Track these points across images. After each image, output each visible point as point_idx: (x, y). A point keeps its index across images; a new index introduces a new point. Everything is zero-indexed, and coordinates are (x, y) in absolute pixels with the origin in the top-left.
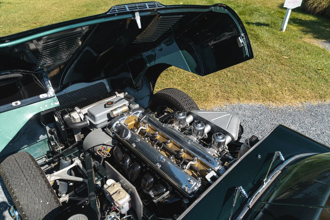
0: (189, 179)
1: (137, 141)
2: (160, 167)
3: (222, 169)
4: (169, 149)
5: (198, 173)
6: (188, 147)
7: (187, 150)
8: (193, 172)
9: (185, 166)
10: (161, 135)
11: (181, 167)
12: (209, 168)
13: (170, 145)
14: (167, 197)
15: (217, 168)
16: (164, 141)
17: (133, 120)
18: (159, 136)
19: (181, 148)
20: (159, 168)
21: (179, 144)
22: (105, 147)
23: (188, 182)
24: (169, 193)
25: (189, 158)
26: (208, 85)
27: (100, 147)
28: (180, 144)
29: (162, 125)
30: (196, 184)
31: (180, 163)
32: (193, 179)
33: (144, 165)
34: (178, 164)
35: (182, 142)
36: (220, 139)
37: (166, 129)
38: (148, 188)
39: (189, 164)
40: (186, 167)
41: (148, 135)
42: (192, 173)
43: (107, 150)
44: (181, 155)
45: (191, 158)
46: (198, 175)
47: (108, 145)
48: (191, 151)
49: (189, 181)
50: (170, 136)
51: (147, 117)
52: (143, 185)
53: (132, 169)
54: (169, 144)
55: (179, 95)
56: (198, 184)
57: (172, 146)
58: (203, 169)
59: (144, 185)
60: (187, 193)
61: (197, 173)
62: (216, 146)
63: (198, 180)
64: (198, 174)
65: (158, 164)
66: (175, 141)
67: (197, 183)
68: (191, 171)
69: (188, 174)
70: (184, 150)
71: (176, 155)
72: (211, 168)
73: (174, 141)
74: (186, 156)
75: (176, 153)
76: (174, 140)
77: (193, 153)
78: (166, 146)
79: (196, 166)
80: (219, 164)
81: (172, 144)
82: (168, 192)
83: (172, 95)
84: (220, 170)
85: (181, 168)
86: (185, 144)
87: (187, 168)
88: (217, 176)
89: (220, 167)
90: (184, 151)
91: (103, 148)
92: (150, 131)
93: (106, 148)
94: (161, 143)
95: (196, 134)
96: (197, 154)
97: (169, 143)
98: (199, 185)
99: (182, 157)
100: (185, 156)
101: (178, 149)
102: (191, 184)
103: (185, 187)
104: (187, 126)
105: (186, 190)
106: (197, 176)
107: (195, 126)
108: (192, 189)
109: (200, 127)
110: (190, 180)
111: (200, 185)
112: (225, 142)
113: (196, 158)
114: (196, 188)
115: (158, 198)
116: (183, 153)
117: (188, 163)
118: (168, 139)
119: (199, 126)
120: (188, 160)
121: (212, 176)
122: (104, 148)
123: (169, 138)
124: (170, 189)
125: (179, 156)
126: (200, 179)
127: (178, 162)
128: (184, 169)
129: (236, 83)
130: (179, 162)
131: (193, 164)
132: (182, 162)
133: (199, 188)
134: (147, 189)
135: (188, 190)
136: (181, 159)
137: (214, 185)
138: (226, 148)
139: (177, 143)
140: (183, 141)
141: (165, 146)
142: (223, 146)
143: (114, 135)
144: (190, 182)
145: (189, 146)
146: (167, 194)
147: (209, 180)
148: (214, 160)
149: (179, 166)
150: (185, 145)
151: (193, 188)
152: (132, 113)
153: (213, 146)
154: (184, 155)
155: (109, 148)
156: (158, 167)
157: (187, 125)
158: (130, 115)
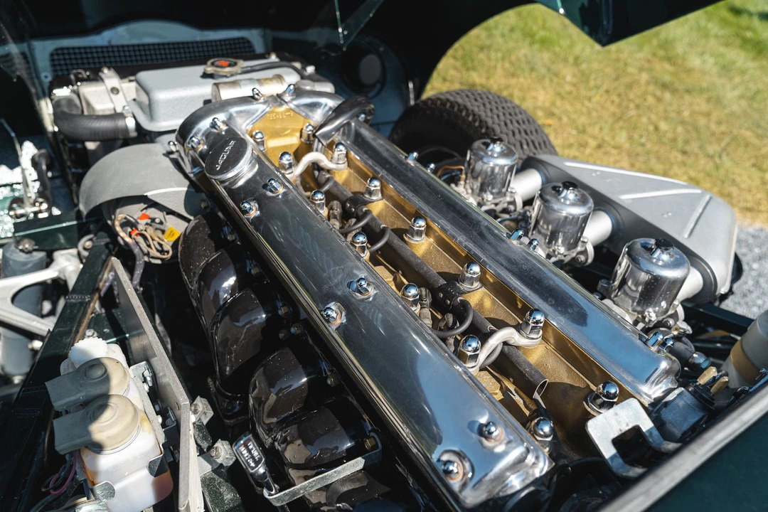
0: (483, 420)
1: (269, 194)
2: (338, 322)
3: (681, 403)
4: (412, 259)
5: (536, 396)
6: (509, 260)
7: (497, 276)
8: (512, 387)
9: (474, 345)
10: (390, 199)
11: (453, 349)
12: (607, 380)
13: (421, 246)
14: (345, 489)
15: (653, 391)
16: (399, 225)
17: (294, 131)
18: (384, 201)
19: (469, 260)
20: (333, 327)
21: (462, 241)
22: (153, 212)
23: (475, 436)
24: (361, 466)
25: (502, 312)
26: (593, 143)
27: (134, 211)
28: (471, 245)
29: (406, 157)
30: (521, 460)
31: (452, 328)
32: (507, 426)
33: (282, 312)
34: (442, 334)
35: (481, 235)
36: (662, 265)
37: (419, 175)
38: (275, 420)
39: (495, 341)
40: (476, 350)
41: (335, 190)
42: (505, 391)
43: (163, 232)
44: (463, 293)
45: (512, 317)
46: (533, 407)
47: (171, 212)
48: (515, 283)
49: (483, 432)
50: (427, 202)
51: (348, 124)
52: (254, 399)
53: (227, 319)
54: (417, 238)
55: (500, 108)
56: (530, 459)
57: (428, 252)
58: (568, 381)
59: (260, 402)
60: (455, 497)
61: (530, 395)
62: (633, 299)
63: (534, 433)
64: (536, 402)
65: (332, 305)
66: (448, 227)
67: (528, 451)
68: (499, 381)
69: (482, 390)
70: (483, 271)
71: (441, 289)
72: (620, 386)
73: (443, 229)
74: (487, 303)
75: (442, 282)
76: (443, 222)
77: (526, 292)
78: (401, 244)
79: (533, 358)
80: (667, 373)
81: (431, 240)
82: (358, 464)
83: (475, 107)
84: (666, 404)
85: (455, 352)
86: (493, 247)
87: (482, 356)
88: (656, 433)
89: (669, 392)
90: (482, 280)
91: (144, 216)
92: (352, 179)
93: (161, 223)
94: (383, 231)
95: (545, 236)
96: (546, 300)
97: (419, 233)
98: (541, 464)
99: (465, 305)
100: (481, 304)
101: (452, 267)
102: (491, 451)
103: (449, 462)
104: (512, 208)
105: (455, 483)
106: (527, 413)
107: (548, 197)
108: (492, 481)
109: (573, 204)
110: (487, 425)
111: (541, 467)
112: (682, 281)
113: (539, 317)
114: (515, 482)
115: (306, 478)
116: (476, 284)
117: (492, 333)
118: (418, 216)
119: (565, 198)
120: (492, 321)
121: (625, 428)
122: (153, 220)
123: (425, 212)
124: (374, 447)
125: (452, 297)
126: (547, 429)
127: (442, 325)
128: (462, 357)
129: (684, 153)
130: (446, 325)
131: (517, 347)
132: (461, 324)
133: (536, 482)
134: (267, 421)
135: (464, 485)
136: (461, 311)
137: (647, 493)
138: (675, 316)
139: (454, 237)
140: (485, 231)
141: (396, 241)
142: (664, 304)
143: (196, 170)
144: (488, 436)
145: (513, 256)
146: (348, 473)
147: (608, 451)
148: (638, 342)
149: (444, 340)
150: (493, 251)
151: (501, 478)
152: (293, 100)
153: (616, 296)
154: (478, 297)
155: (176, 228)
156: (328, 319)
157: (513, 203)
158: (281, 105)
